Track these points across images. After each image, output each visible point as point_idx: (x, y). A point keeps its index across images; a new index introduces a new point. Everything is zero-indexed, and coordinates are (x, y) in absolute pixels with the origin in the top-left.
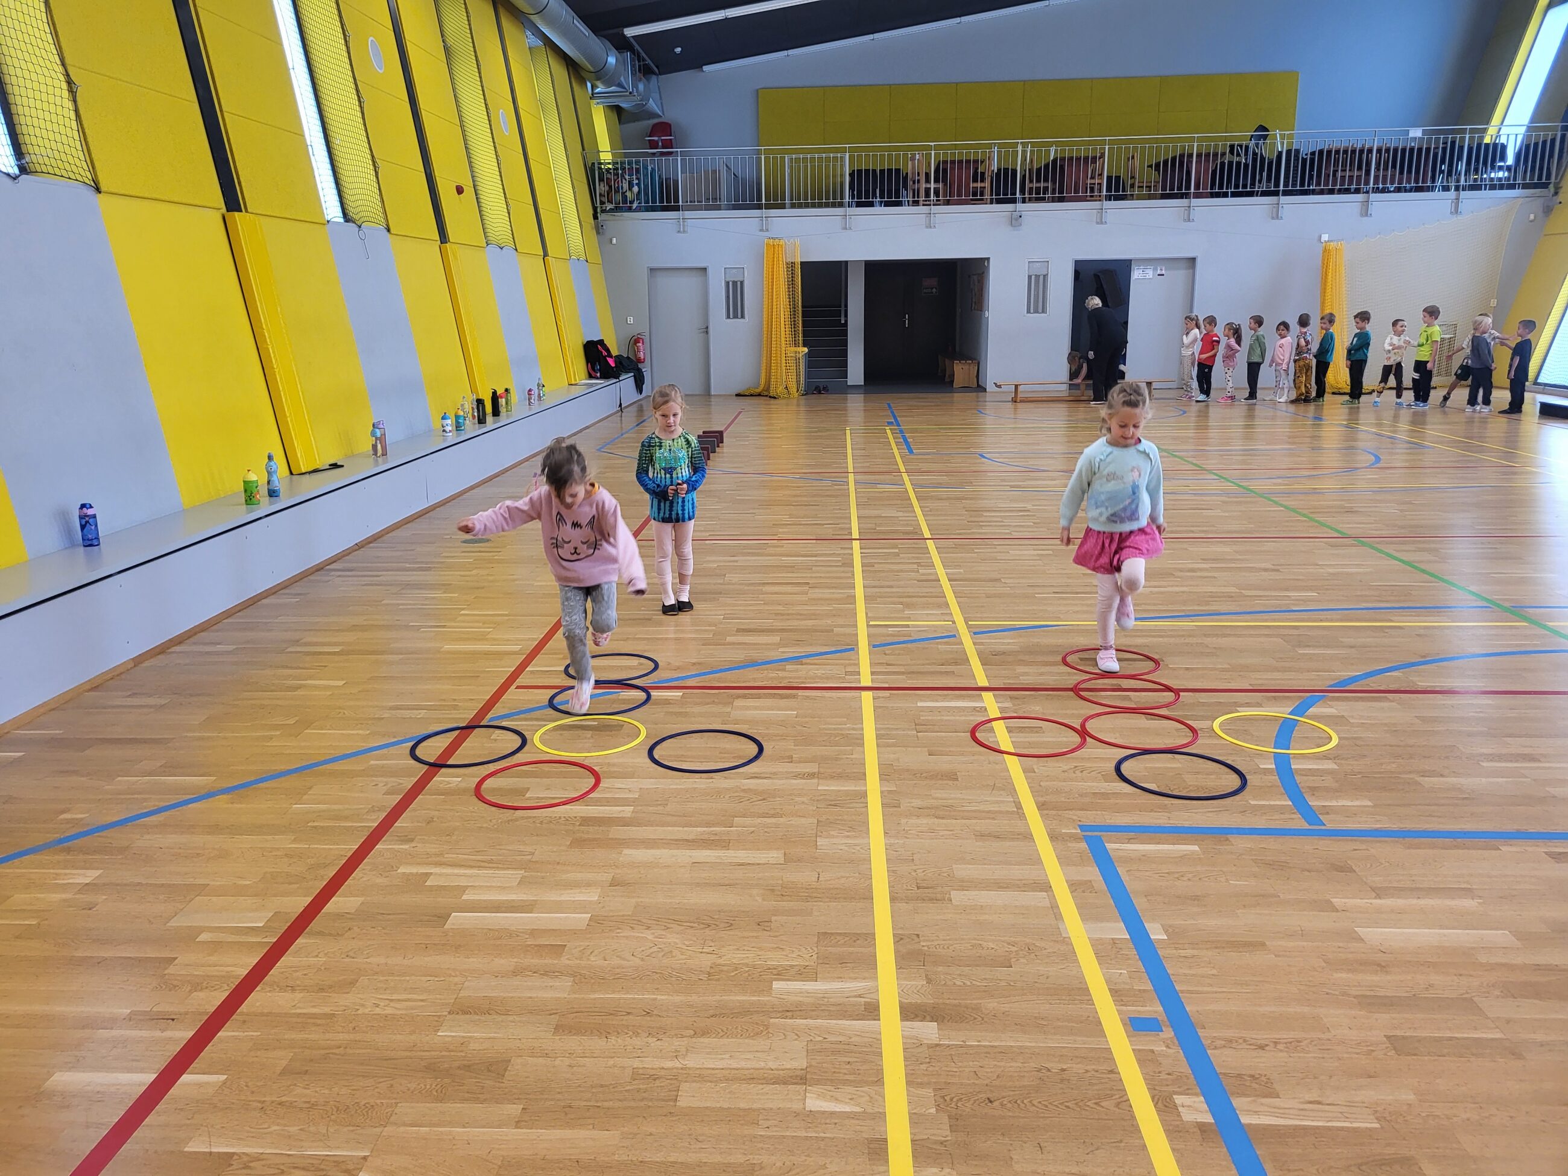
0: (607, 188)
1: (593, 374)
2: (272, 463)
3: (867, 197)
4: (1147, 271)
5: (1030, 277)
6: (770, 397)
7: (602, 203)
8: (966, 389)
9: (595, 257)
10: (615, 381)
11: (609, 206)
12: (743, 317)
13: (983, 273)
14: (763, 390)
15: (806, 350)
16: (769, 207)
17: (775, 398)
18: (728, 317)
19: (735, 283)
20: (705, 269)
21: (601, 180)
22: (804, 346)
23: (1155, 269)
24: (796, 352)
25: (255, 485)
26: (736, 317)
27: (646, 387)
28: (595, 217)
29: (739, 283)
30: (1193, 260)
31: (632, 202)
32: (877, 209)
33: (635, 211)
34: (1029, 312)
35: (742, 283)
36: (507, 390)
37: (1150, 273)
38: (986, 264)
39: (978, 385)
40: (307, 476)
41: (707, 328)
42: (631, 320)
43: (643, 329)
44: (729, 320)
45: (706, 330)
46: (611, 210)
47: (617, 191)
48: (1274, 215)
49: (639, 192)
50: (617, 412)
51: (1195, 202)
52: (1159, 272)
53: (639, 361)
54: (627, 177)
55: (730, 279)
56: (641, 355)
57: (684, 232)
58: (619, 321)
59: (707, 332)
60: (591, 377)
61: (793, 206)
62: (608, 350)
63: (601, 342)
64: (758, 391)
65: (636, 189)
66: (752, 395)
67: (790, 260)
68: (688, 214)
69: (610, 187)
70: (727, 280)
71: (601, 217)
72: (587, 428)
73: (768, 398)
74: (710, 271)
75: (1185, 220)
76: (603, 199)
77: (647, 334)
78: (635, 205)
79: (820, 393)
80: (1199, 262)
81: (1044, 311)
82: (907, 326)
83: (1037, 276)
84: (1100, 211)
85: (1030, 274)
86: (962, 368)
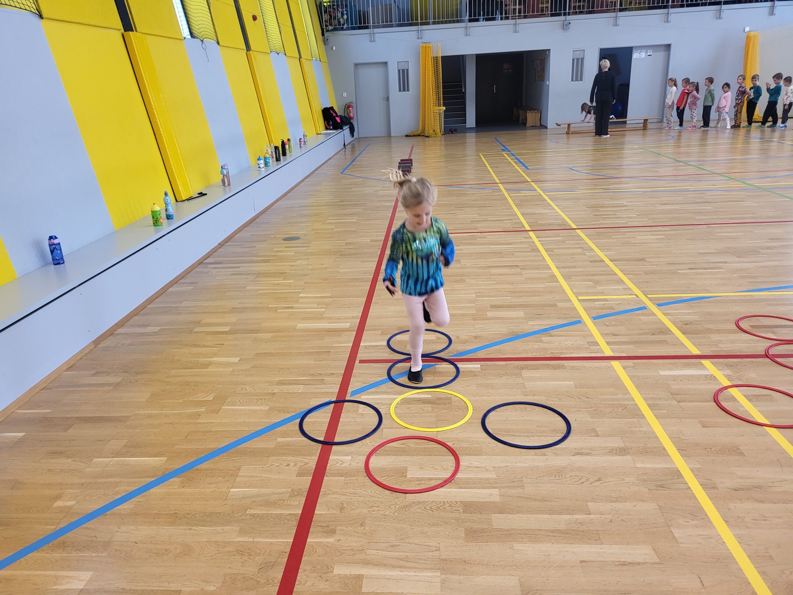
0: (329, 17)
1: (328, 127)
2: (167, 198)
3: (475, 16)
4: (642, 53)
5: (573, 60)
6: (426, 136)
7: (326, 26)
8: (534, 127)
9: (324, 58)
10: (341, 130)
11: (330, 28)
12: (408, 90)
13: (545, 58)
14: (421, 133)
15: (444, 108)
16: (422, 24)
17: (428, 137)
18: (400, 91)
19: (403, 70)
20: (386, 63)
21: (325, 12)
22: (444, 106)
23: (646, 52)
24: (439, 110)
25: (159, 213)
26: (404, 90)
27: (356, 133)
28: (323, 35)
29: (406, 71)
30: (669, 46)
31: (343, 25)
32: (481, 23)
33: (346, 30)
34: (572, 80)
35: (407, 70)
36: (288, 140)
37: (643, 55)
38: (547, 53)
39: (541, 125)
40: (186, 202)
41: (388, 97)
42: (345, 95)
43: (352, 99)
44: (400, 92)
45: (388, 99)
46: (332, 30)
47: (335, 18)
48: (718, 16)
49: (347, 18)
50: (343, 148)
51: (672, 10)
52: (649, 54)
53: (351, 118)
54: (340, 10)
55: (400, 68)
56: (352, 115)
57: (374, 41)
58: (338, 96)
59: (388, 100)
60: (327, 129)
61: (434, 23)
62: (336, 113)
63: (332, 108)
64: (418, 133)
65: (345, 17)
66: (414, 136)
67: (435, 55)
68: (376, 30)
69: (331, 16)
70: (399, 69)
71: (326, 34)
72: (330, 159)
73: (424, 137)
74: (389, 64)
75: (665, 22)
76: (327, 24)
77: (355, 101)
78: (345, 26)
79: (452, 133)
80: (672, 47)
81: (581, 79)
82: (495, 92)
83: (578, 59)
84: (615, 18)
85: (574, 58)
86: (532, 115)
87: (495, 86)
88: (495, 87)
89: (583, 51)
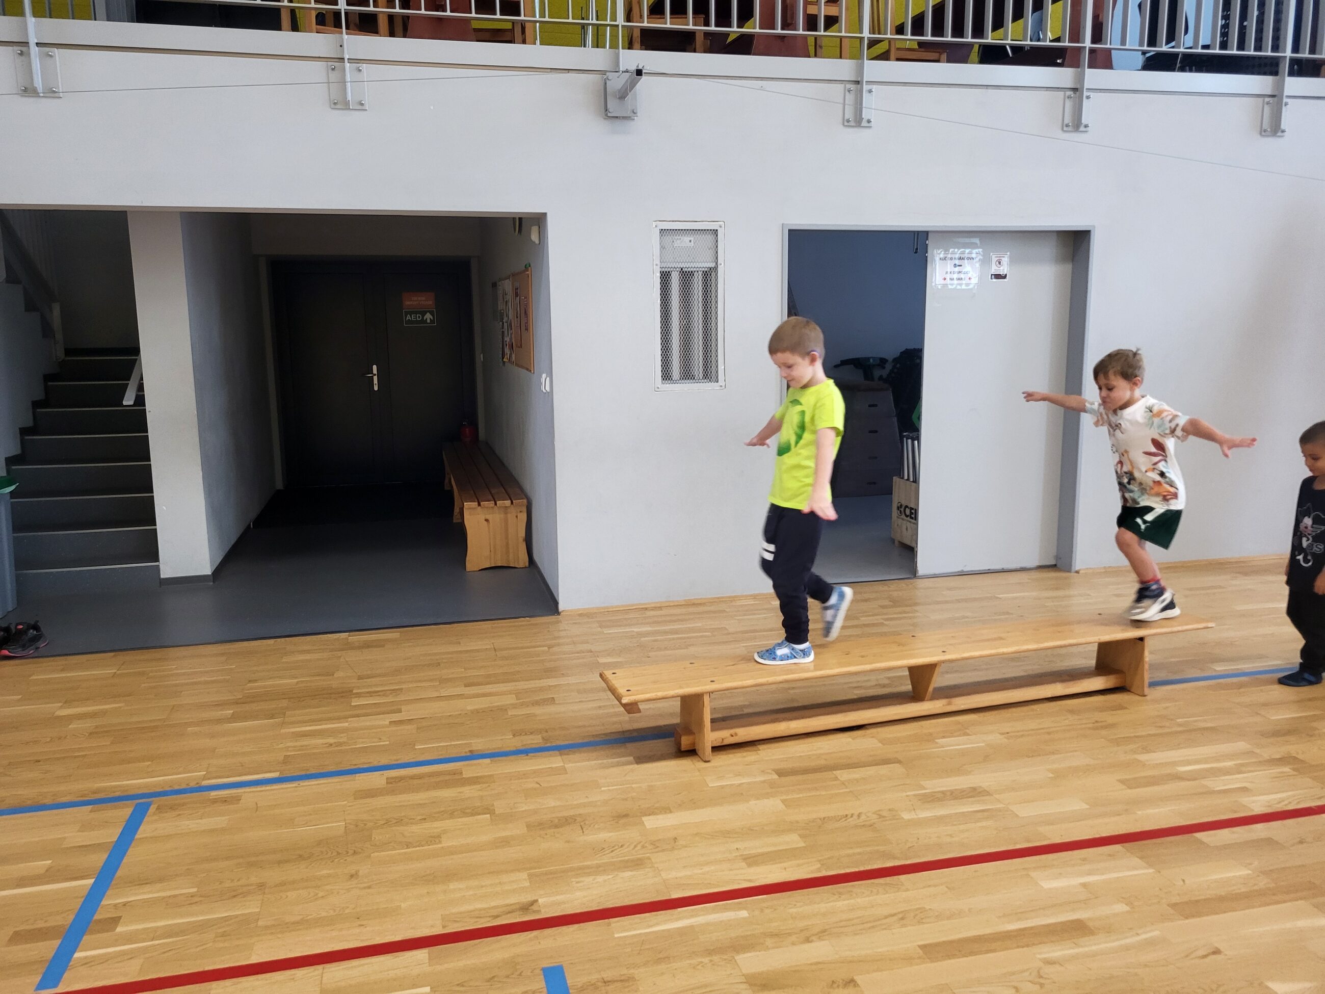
4: (967, 267)
5: (665, 277)
13: (527, 267)
23: (986, 261)
30: (1083, 239)
34: (666, 376)
37: (975, 271)
38: (534, 237)
39: (530, 565)
48: (1268, 127)
52: (994, 269)
81: (709, 373)
82: (376, 388)
83: (686, 276)
84: (852, 87)
85: (669, 265)
86: (487, 520)
87: (375, 367)
88: (375, 371)
89: (710, 238)
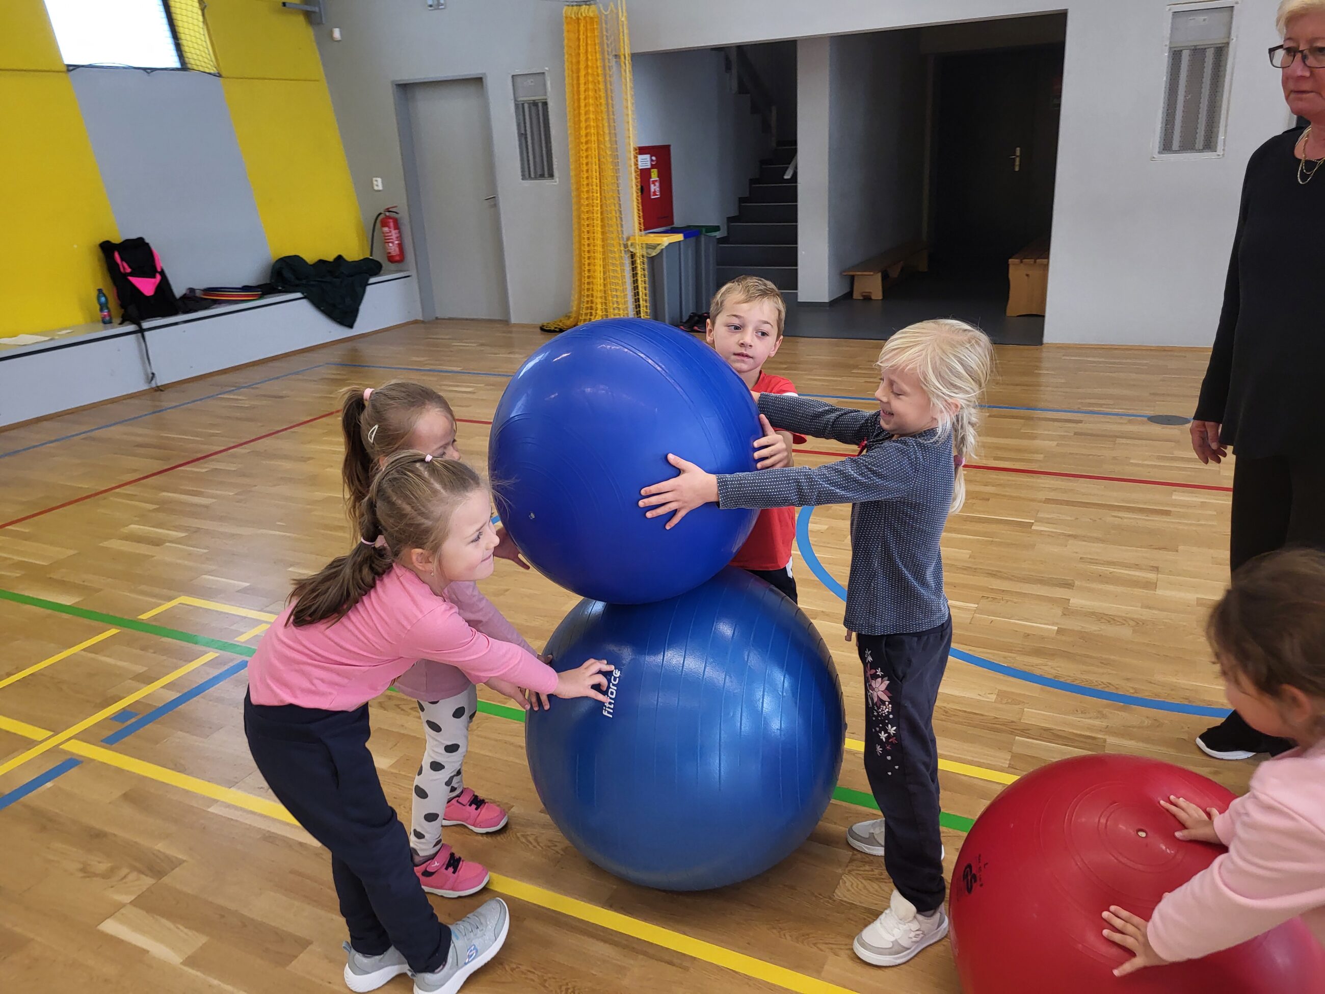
5: (1176, 55)
12: (551, 175)
18: (528, 175)
19: (535, 104)
20: (478, 81)
26: (539, 175)
29: (540, 105)
35: (545, 104)
41: (495, 197)
42: (378, 184)
44: (528, 183)
45: (493, 201)
55: (522, 97)
56: (393, 248)
58: (362, 187)
59: (495, 207)
70: (520, 100)
74: (489, 85)
81: (1210, 144)
82: (1017, 169)
83: (1198, 52)
86: (1027, 275)
87: (1018, 149)
88: (1018, 153)
89: (1225, 15)
